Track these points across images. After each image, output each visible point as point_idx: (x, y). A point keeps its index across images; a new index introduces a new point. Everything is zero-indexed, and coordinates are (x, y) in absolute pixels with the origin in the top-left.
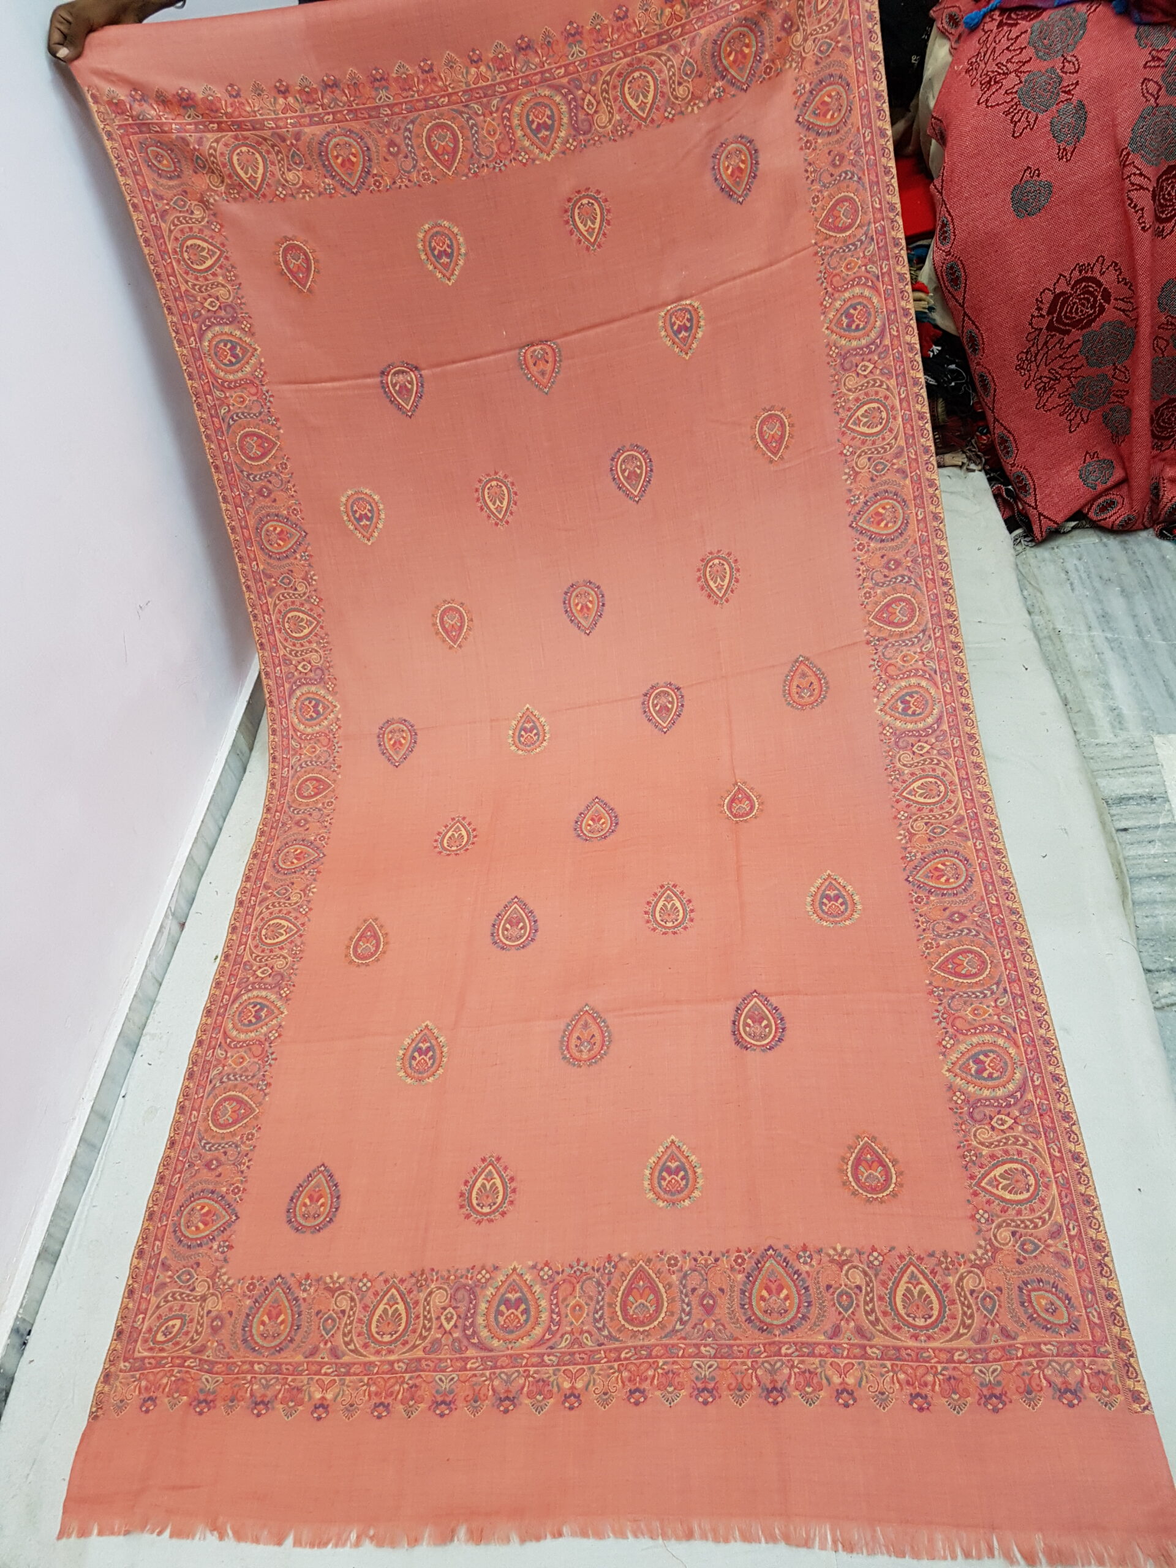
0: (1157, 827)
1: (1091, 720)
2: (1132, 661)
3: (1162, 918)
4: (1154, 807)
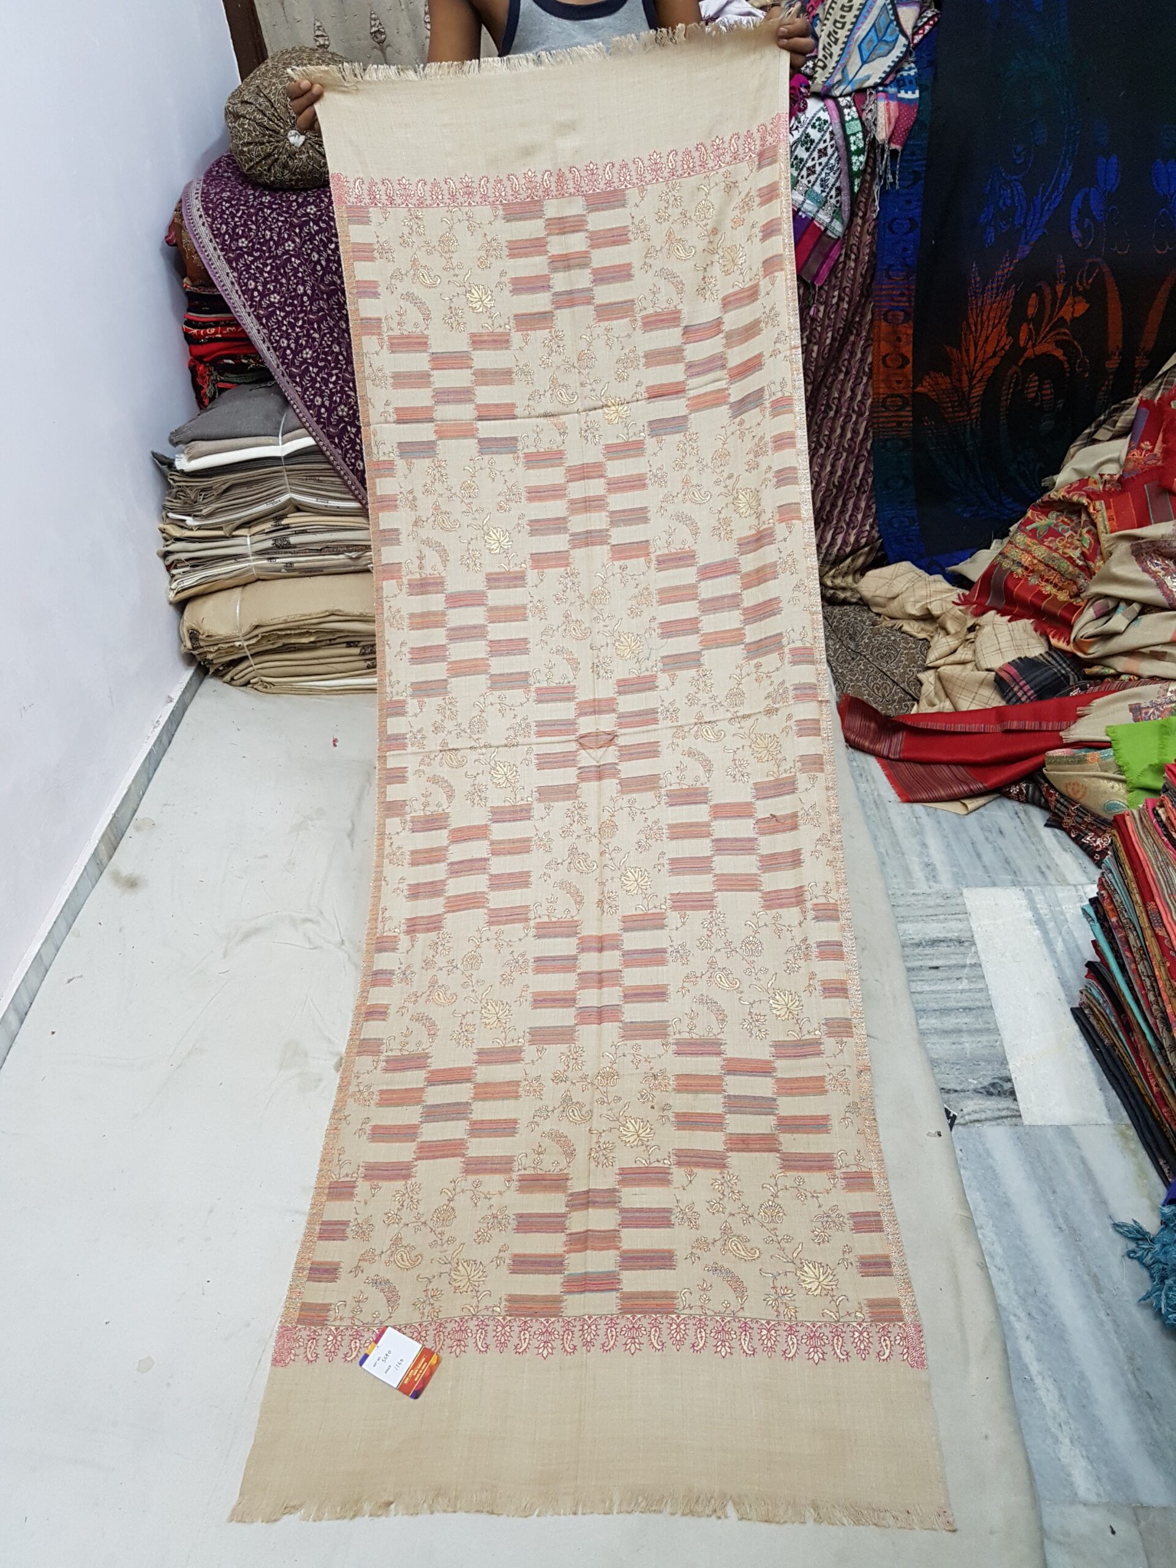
0: (964, 966)
1: (908, 872)
2: (945, 825)
3: (967, 1045)
4: (962, 949)
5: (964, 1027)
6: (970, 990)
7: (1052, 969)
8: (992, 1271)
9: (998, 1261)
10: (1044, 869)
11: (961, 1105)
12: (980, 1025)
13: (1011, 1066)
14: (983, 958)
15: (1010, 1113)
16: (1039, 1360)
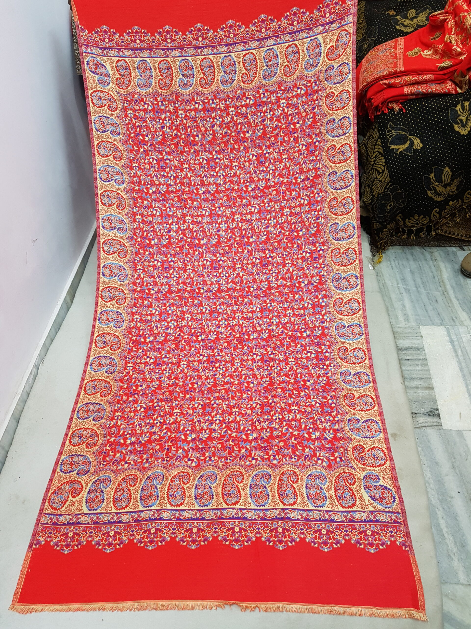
0: (420, 360)
1: (397, 318)
3: (420, 394)
4: (419, 352)
5: (419, 386)
6: (422, 370)
7: (457, 363)
8: (429, 490)
9: (432, 486)
10: (454, 318)
11: (417, 420)
12: (426, 385)
13: (438, 404)
14: (428, 357)
15: (438, 424)
16: (447, 527)
